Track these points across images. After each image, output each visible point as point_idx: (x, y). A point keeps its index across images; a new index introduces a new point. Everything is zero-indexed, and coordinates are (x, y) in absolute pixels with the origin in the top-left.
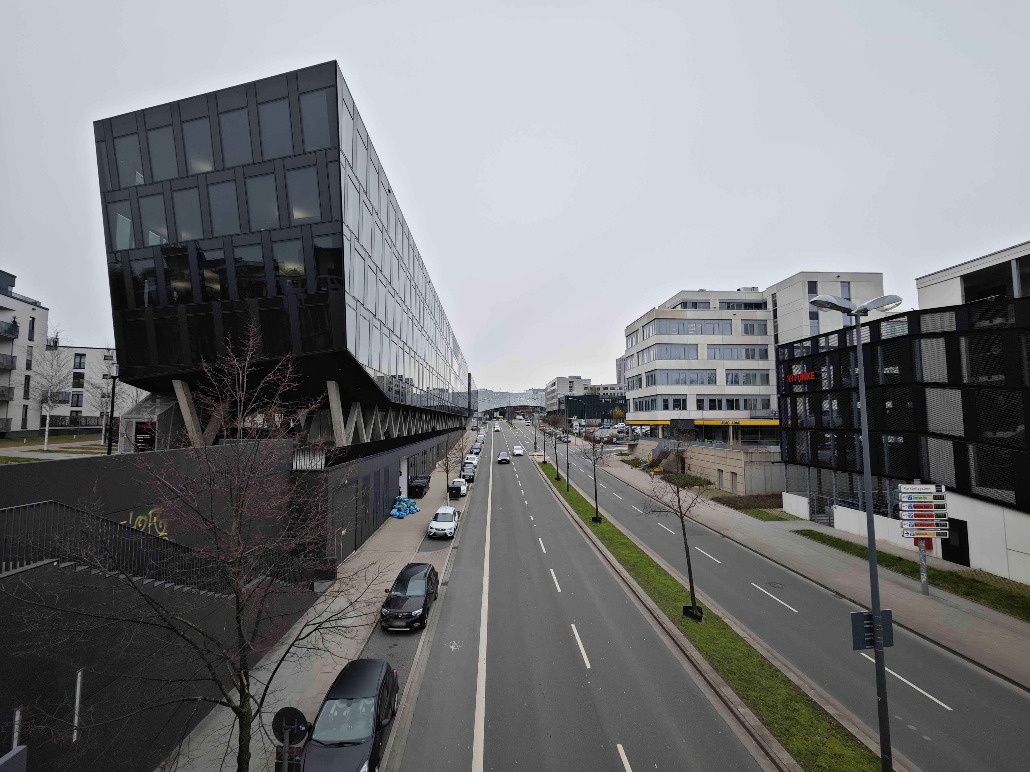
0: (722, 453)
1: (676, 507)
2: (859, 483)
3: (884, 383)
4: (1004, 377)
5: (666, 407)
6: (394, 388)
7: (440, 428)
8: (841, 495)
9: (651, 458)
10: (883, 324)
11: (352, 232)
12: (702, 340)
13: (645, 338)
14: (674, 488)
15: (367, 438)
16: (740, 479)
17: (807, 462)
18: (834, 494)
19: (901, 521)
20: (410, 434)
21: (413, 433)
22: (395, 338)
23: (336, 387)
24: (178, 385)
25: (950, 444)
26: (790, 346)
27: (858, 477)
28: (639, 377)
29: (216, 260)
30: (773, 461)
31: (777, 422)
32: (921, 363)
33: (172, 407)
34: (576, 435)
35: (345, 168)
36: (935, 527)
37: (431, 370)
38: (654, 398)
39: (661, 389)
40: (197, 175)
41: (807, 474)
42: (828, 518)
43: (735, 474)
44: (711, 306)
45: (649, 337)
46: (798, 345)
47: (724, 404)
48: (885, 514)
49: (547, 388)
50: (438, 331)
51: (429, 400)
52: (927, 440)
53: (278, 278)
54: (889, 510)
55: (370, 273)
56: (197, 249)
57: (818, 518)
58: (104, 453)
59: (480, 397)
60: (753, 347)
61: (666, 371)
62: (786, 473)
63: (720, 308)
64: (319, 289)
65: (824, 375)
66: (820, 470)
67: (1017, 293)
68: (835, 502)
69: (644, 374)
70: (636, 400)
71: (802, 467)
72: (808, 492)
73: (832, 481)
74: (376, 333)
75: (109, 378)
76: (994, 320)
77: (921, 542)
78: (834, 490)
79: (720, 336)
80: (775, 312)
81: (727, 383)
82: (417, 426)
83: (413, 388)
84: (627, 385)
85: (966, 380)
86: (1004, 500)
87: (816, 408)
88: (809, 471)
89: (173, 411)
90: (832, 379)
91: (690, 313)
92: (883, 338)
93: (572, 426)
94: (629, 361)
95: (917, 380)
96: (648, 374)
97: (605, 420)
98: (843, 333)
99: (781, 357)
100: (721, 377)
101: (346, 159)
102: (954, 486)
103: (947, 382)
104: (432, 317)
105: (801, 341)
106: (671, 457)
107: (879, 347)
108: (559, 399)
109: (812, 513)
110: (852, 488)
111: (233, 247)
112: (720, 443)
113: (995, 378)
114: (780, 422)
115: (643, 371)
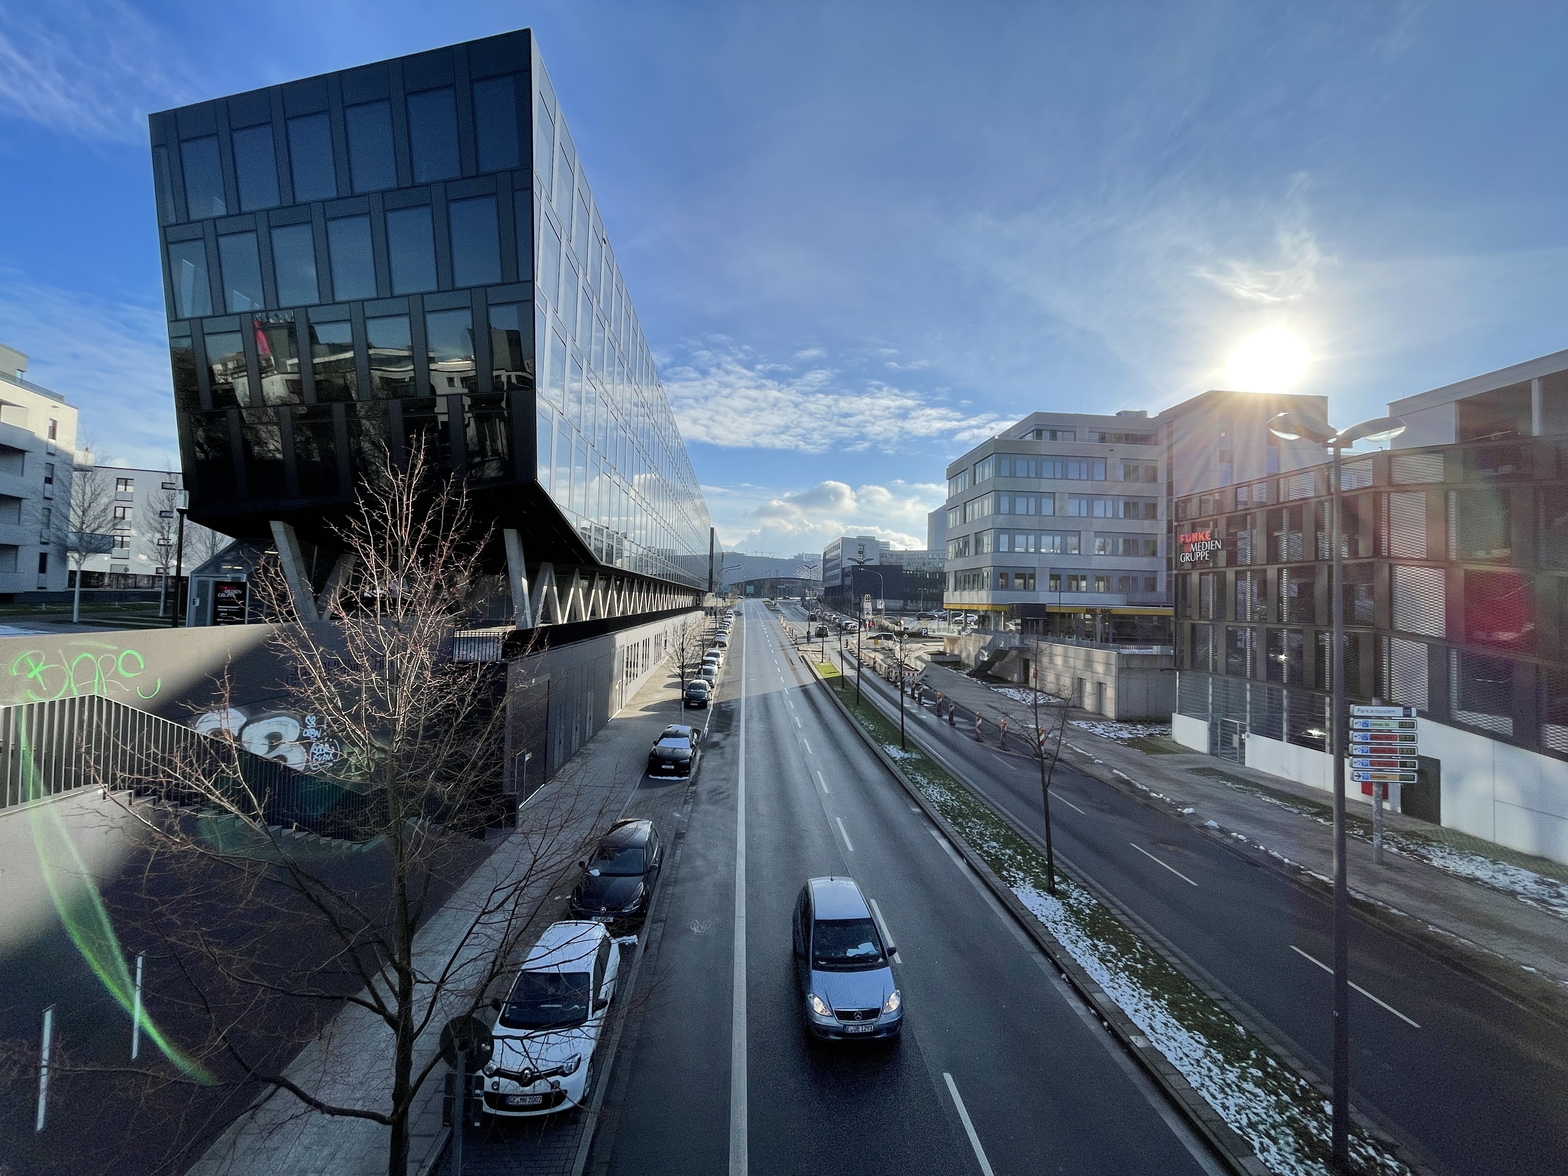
0: (1083, 653)
3: (1332, 557)
4: (1509, 552)
6: (606, 545)
7: (668, 606)
8: (1258, 719)
11: (547, 300)
13: (978, 482)
15: (562, 618)
16: (1110, 693)
17: (1210, 670)
18: (1248, 717)
20: (625, 615)
21: (629, 613)
23: (518, 538)
24: (278, 529)
25: (1423, 648)
30: (1160, 667)
31: (1169, 612)
35: (539, 201)
36: (1398, 768)
37: (659, 519)
40: (309, 204)
41: (1210, 688)
42: (1236, 751)
43: (1105, 685)
44: (1077, 437)
45: (983, 480)
46: (1208, 497)
49: (826, 553)
50: (670, 461)
51: (654, 565)
52: (1391, 641)
57: (1221, 751)
60: (1135, 500)
61: (1007, 532)
63: (1091, 440)
64: (495, 388)
67: (1537, 429)
68: (1248, 729)
70: (958, 574)
72: (1209, 714)
73: (1245, 698)
75: (174, 514)
76: (1500, 468)
77: (1372, 788)
78: (1248, 711)
79: (1089, 482)
80: (1170, 448)
82: (635, 604)
85: (1453, 556)
86: (1495, 730)
91: (1046, 446)
94: (951, 515)
95: (1384, 554)
96: (979, 535)
98: (1273, 482)
100: (1087, 542)
101: (541, 185)
102: (1429, 709)
103: (1426, 557)
104: (662, 440)
105: (1211, 493)
106: (1010, 658)
107: (1327, 504)
108: (843, 569)
109: (1213, 743)
112: (1083, 642)
113: (1496, 553)
114: (1175, 612)
115: (971, 531)
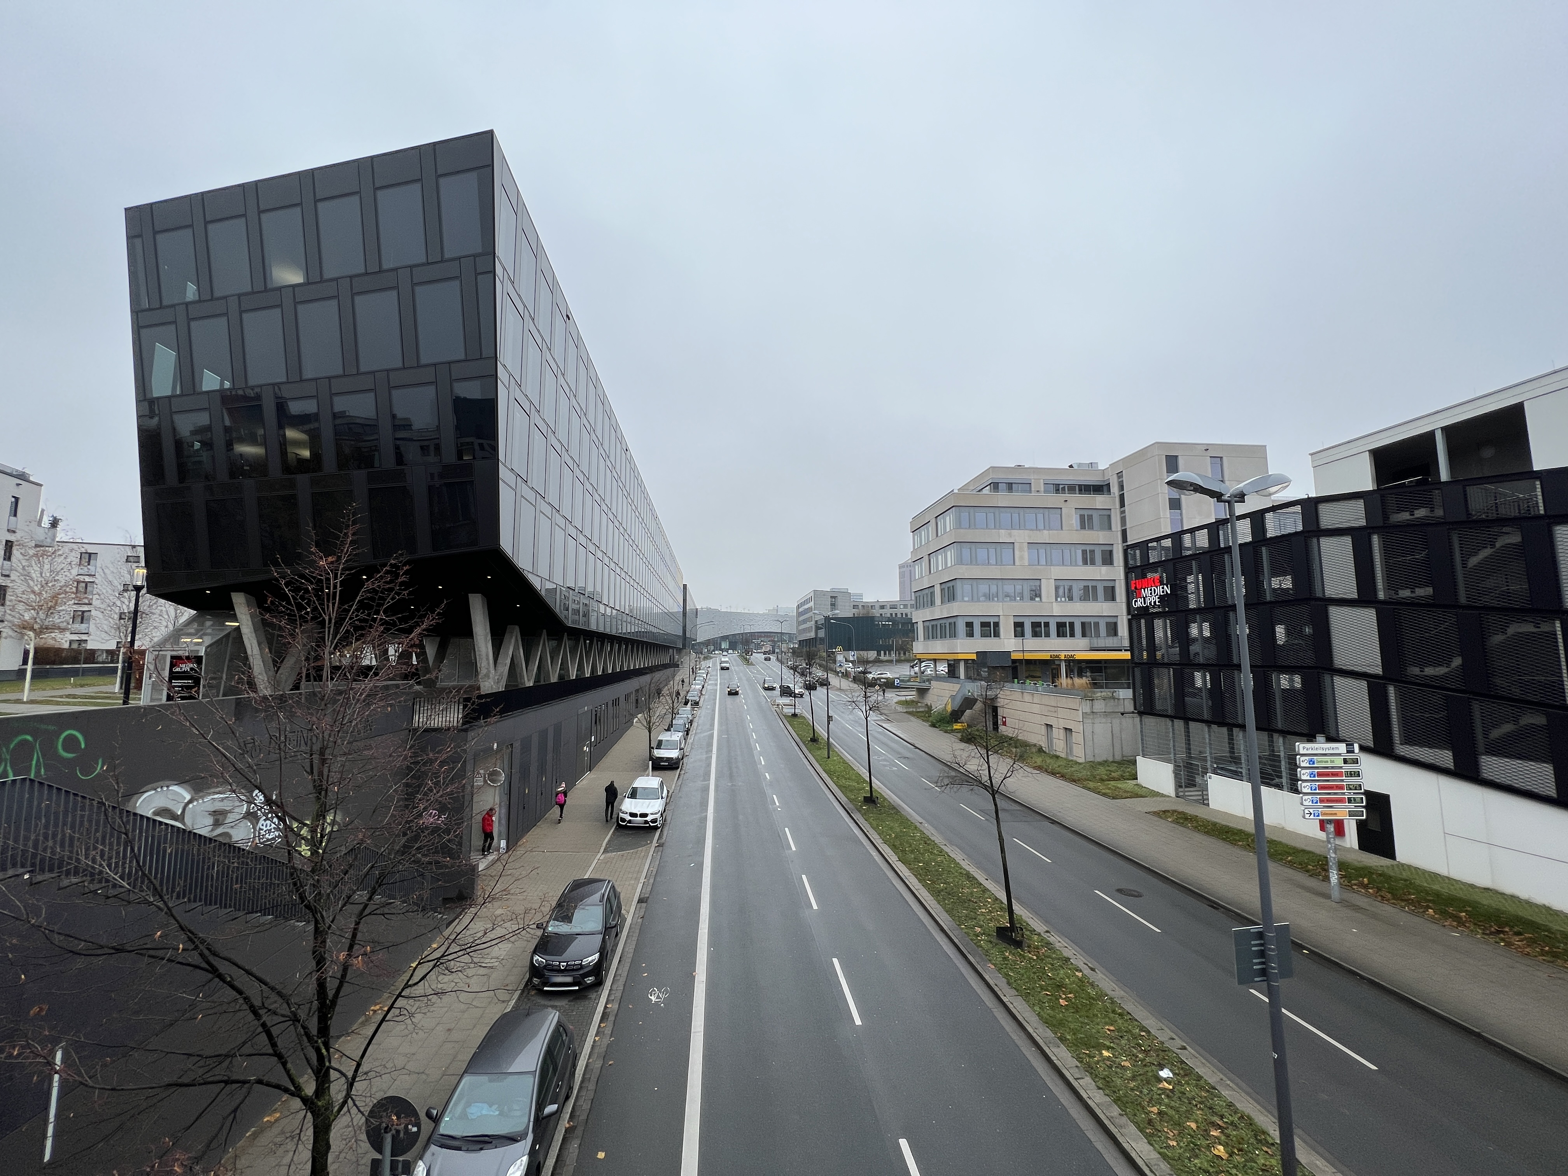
0: (1052, 700)
1: (985, 778)
2: (1242, 742)
3: (1273, 599)
4: (1432, 590)
5: (970, 634)
6: (572, 606)
7: (640, 664)
8: (1217, 760)
9: (949, 709)
10: (1269, 516)
11: (510, 375)
12: (1020, 537)
13: (939, 534)
14: (983, 752)
15: (529, 680)
16: (1077, 738)
17: (1170, 712)
18: (1209, 758)
19: (1301, 795)
20: (595, 675)
21: (600, 673)
22: (573, 532)
23: (483, 603)
24: (239, 600)
25: (1364, 684)
26: (1143, 546)
27: (1241, 735)
28: (931, 589)
29: (306, 415)
30: (1122, 711)
31: (1127, 655)
32: (1322, 571)
33: (229, 634)
34: (840, 675)
35: (502, 283)
36: (1347, 804)
37: (628, 578)
38: (952, 620)
39: (961, 608)
40: (280, 289)
41: (1171, 730)
42: (1200, 793)
43: (1070, 730)
44: (1033, 489)
45: (945, 532)
46: (1155, 544)
47: (1053, 629)
48: (1279, 787)
49: (798, 607)
50: (639, 521)
51: (624, 624)
52: (1333, 680)
53: (398, 442)
54: (1284, 781)
55: (537, 436)
56: (277, 398)
57: (1186, 794)
58: (120, 704)
59: (699, 621)
60: (1092, 548)
61: (970, 582)
62: (1142, 728)
63: (1045, 492)
64: (460, 458)
65: (1191, 588)
66: (1188, 725)
67: (1444, 475)
68: (1209, 770)
69: (939, 585)
70: (927, 624)
71: (1163, 719)
72: (1172, 756)
73: (1204, 738)
74: (545, 524)
75: (132, 590)
76: (1416, 512)
77: (1328, 826)
78: (1208, 752)
79: (1046, 532)
80: (1122, 497)
81: (1056, 600)
82: (605, 662)
83: (601, 605)
84: (913, 602)
85: (1381, 595)
86: (1438, 764)
87: (1181, 636)
88: (1173, 726)
89: (231, 639)
90: (1202, 593)
91: (1003, 499)
92: (1269, 535)
93: (835, 662)
94: (917, 567)
95: (1317, 595)
96: (943, 586)
97: (882, 652)
98: (1214, 528)
99: (1131, 562)
100: (1048, 589)
101: (504, 269)
102: (1371, 744)
103: (1357, 597)
104: (630, 502)
105: (1158, 540)
106: (978, 706)
107: (1264, 549)
108: (816, 622)
109: (1178, 786)
110: (1232, 750)
111: (332, 395)
112: (1049, 685)
113: (1420, 592)
114: (1132, 655)
115: (936, 582)
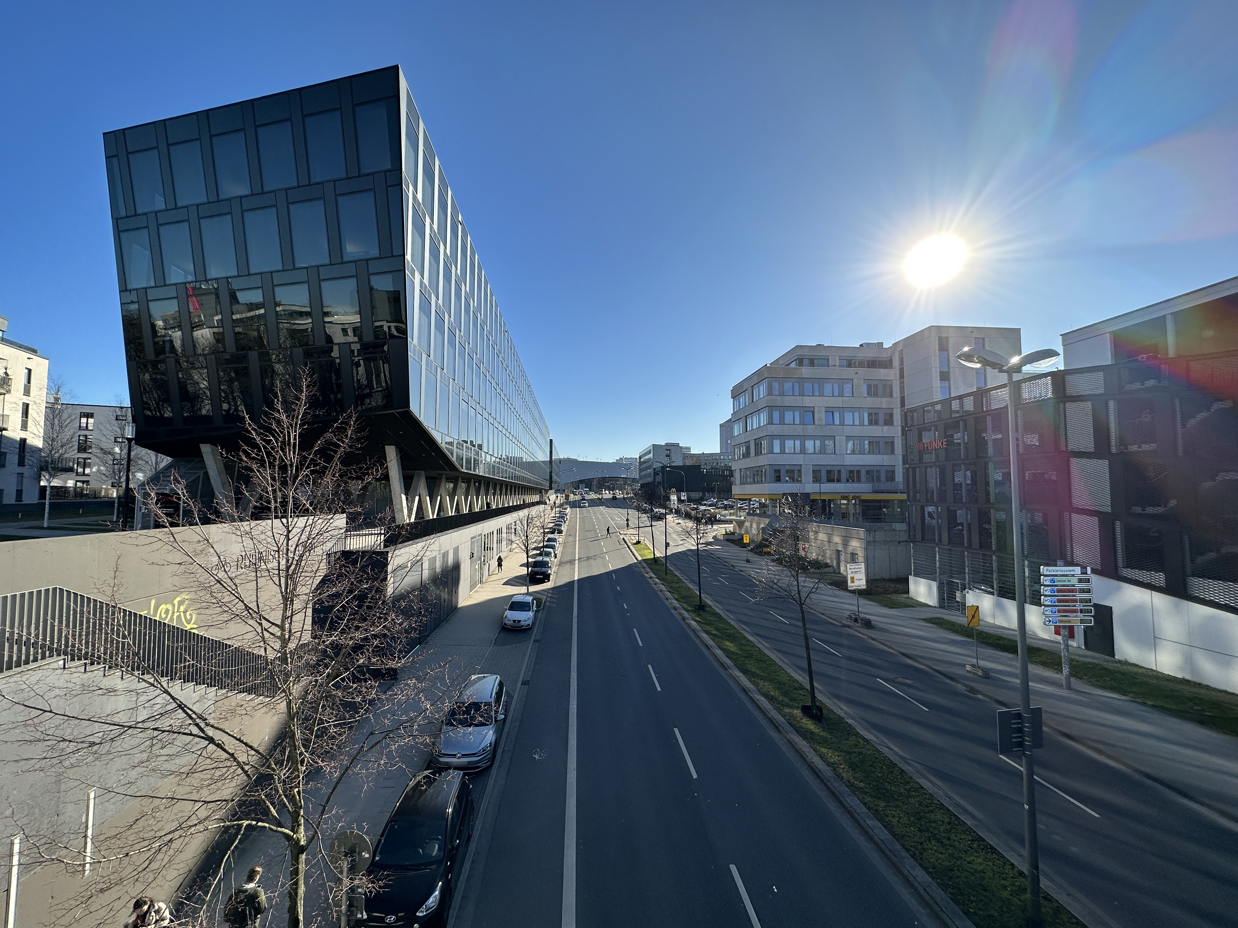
0: (841, 531)
1: (795, 593)
2: (994, 565)
3: (1025, 452)
4: (1155, 446)
5: (778, 479)
6: (465, 456)
7: (517, 502)
8: (974, 579)
9: (760, 537)
10: (1025, 386)
12: (819, 402)
13: (754, 400)
15: (433, 514)
17: (937, 541)
18: (967, 578)
19: (1043, 607)
20: (483, 510)
21: (486, 508)
22: (465, 397)
23: (396, 452)
24: (206, 449)
25: (1096, 519)
26: (921, 409)
28: (747, 444)
30: (898, 540)
31: (903, 497)
32: (1066, 430)
33: (200, 476)
34: (674, 511)
36: (1079, 614)
37: (508, 434)
38: (763, 469)
40: (229, 199)
41: (937, 555)
42: (959, 604)
43: (856, 555)
44: (830, 364)
45: (759, 398)
46: (930, 408)
47: (844, 476)
49: (641, 457)
50: (516, 389)
51: (505, 470)
52: (1070, 517)
53: (327, 325)
56: (229, 288)
57: (947, 604)
59: (563, 467)
60: (877, 411)
61: (779, 438)
62: (913, 553)
63: (840, 366)
64: (377, 338)
66: (951, 551)
67: (1172, 351)
68: (967, 587)
69: (753, 441)
70: (743, 471)
72: (937, 576)
73: (964, 562)
75: (124, 441)
76: (1146, 382)
77: (1063, 631)
78: (966, 572)
79: (840, 398)
80: (902, 370)
85: (1114, 450)
86: (1154, 583)
87: (948, 482)
88: (939, 552)
89: (201, 480)
91: (806, 371)
92: (1024, 400)
93: (669, 501)
94: (736, 426)
95: (1062, 449)
96: (757, 441)
97: (706, 493)
98: (979, 396)
99: (909, 422)
100: (840, 444)
102: (1100, 567)
103: (1094, 451)
104: (509, 373)
105: (933, 404)
107: (1019, 412)
108: (655, 469)
109: (941, 599)
110: (986, 571)
111: (274, 287)
113: (1146, 447)
114: (908, 497)
115: (751, 438)
